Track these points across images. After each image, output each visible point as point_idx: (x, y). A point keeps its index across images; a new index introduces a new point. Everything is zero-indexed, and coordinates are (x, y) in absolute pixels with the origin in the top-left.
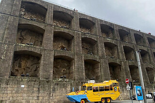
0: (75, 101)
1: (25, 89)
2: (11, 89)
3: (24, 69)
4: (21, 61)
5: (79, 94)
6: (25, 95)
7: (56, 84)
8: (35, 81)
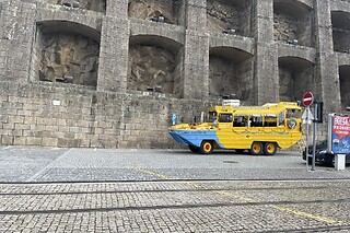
0: (188, 142)
1: (62, 109)
2: (31, 107)
3: (68, 67)
4: (57, 48)
5: (199, 128)
6: (63, 122)
7: (132, 103)
8: (83, 93)
